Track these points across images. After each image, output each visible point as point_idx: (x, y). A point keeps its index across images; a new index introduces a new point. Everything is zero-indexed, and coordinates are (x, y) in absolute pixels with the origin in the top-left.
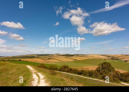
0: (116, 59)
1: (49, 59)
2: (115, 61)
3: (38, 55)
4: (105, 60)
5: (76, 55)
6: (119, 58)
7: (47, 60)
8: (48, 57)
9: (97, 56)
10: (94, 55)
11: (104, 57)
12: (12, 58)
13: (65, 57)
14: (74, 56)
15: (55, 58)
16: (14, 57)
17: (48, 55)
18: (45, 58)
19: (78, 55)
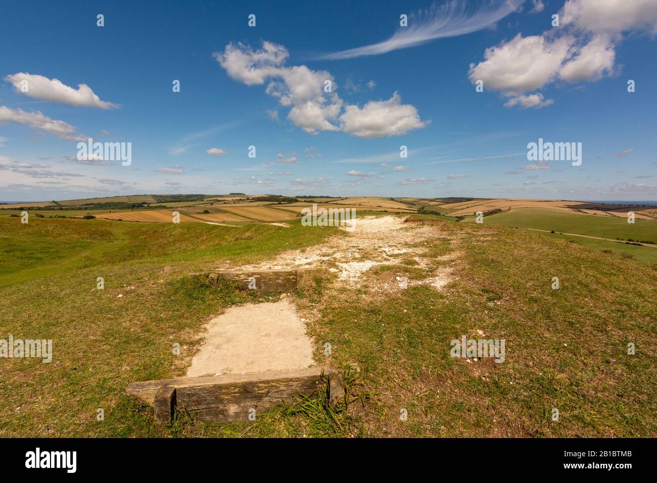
1: (206, 212)
3: (161, 196)
5: (305, 197)
6: (441, 208)
7: (198, 216)
8: (202, 206)
10: (365, 200)
13: (264, 206)
14: (297, 201)
15: (229, 209)
17: (201, 197)
18: (191, 210)
19: (310, 197)
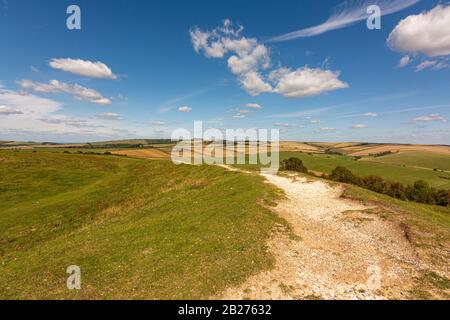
0: (336, 153)
2: (333, 157)
4: (310, 154)
6: (343, 150)
9: (293, 146)
11: (309, 148)
12: (84, 147)
16: (90, 146)
